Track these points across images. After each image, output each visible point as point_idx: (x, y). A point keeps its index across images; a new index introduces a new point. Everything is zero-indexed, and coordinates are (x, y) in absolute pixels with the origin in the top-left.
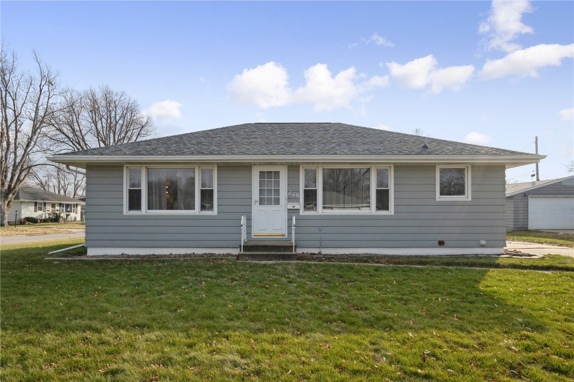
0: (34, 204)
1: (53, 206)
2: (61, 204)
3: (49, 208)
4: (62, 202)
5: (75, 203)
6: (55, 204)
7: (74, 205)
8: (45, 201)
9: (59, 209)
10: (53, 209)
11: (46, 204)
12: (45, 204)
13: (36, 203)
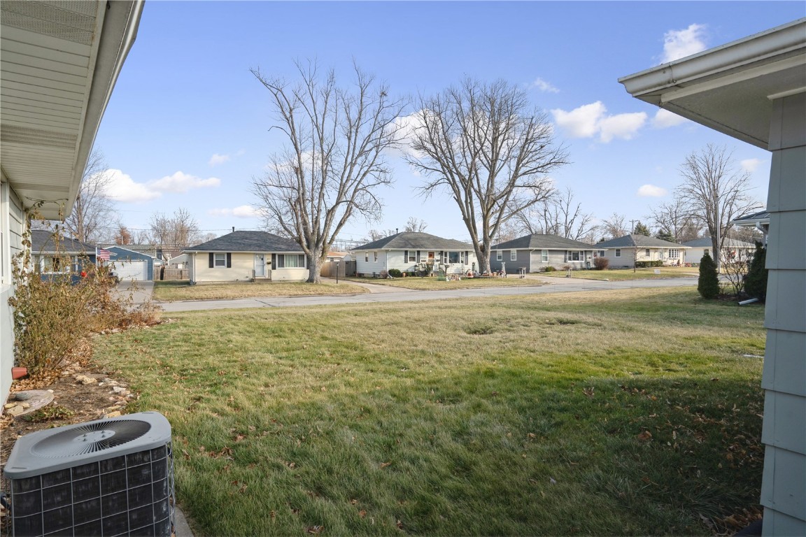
0: (404, 253)
1: (431, 255)
2: (442, 252)
3: (425, 258)
4: (444, 250)
5: (464, 250)
6: (433, 253)
7: (462, 253)
8: (418, 249)
9: (439, 259)
10: (431, 258)
11: (421, 253)
12: (419, 252)
13: (406, 252)
